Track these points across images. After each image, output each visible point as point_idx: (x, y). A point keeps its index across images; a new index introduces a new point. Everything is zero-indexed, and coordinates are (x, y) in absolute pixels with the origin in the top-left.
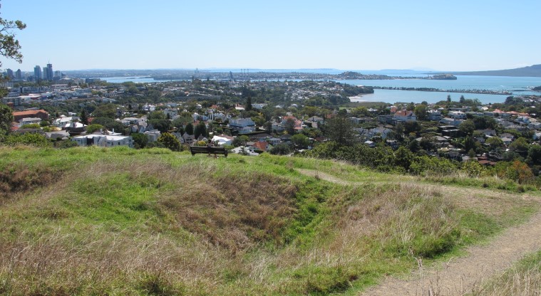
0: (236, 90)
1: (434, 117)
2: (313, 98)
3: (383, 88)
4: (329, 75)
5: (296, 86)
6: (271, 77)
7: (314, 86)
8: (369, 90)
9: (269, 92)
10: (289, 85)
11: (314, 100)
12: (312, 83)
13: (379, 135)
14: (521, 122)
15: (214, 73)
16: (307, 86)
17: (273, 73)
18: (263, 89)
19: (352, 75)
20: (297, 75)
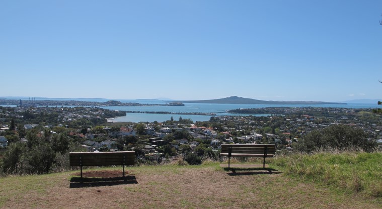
0: (20, 114)
1: (149, 132)
2: (79, 120)
3: (133, 112)
4: (98, 103)
5: (70, 110)
6: (55, 104)
7: (82, 111)
8: (123, 114)
9: (46, 115)
10: (64, 110)
11: (80, 121)
12: (82, 109)
13: (106, 146)
14: (206, 134)
15: (8, 100)
16: (78, 111)
17: (56, 101)
18: (42, 113)
19: (114, 103)
20: (73, 102)
